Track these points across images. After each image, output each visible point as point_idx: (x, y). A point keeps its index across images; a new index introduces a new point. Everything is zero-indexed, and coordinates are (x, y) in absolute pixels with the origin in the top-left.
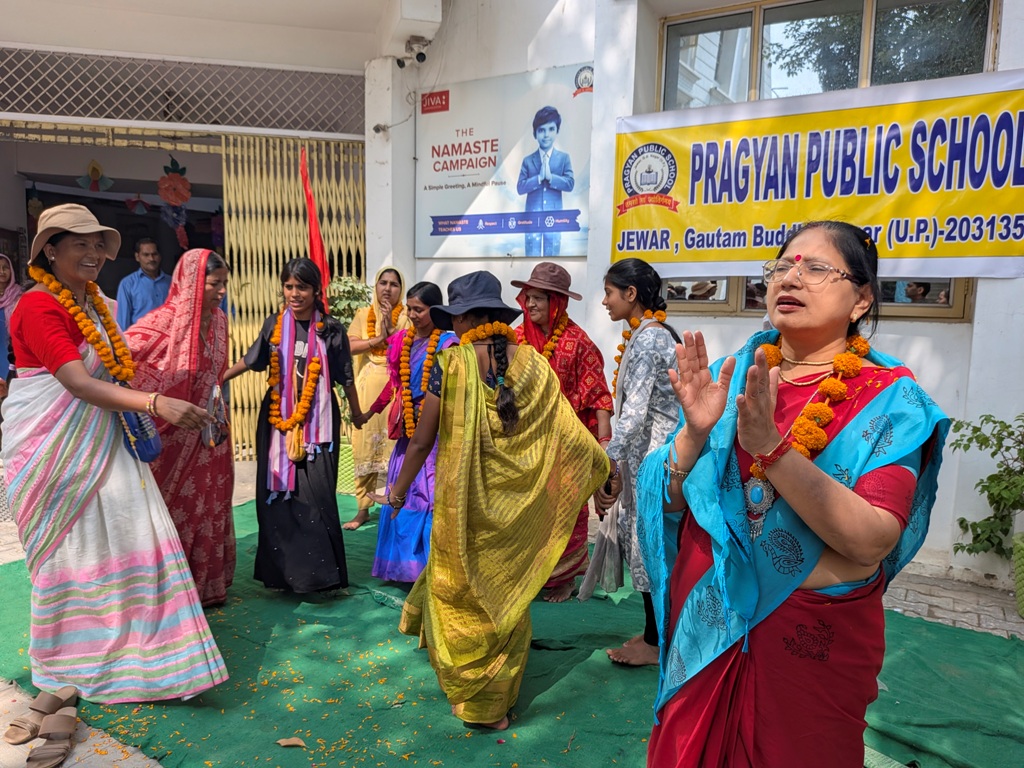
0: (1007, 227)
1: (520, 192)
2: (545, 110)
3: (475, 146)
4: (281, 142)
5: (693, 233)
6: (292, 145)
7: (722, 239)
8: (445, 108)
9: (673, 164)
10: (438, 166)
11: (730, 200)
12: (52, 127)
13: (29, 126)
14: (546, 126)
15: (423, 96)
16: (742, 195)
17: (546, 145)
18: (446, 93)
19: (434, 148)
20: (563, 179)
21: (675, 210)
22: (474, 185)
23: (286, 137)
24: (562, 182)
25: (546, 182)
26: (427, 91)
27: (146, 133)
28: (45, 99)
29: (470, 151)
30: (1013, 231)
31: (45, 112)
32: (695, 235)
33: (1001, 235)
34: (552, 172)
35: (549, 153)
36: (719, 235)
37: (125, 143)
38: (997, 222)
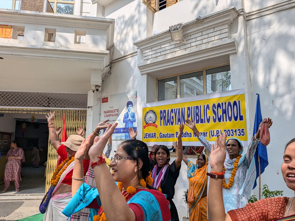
0: (240, 132)
1: (124, 123)
2: (129, 102)
3: (114, 111)
4: (66, 111)
5: (161, 134)
6: (69, 112)
7: (168, 135)
8: (107, 101)
9: (156, 115)
10: (105, 116)
11: (170, 125)
12: (8, 109)
13: (3, 109)
14: (130, 106)
15: (102, 98)
16: (172, 123)
17: (129, 110)
18: (107, 98)
19: (104, 111)
20: (133, 119)
21: (157, 127)
22: (113, 121)
23: (68, 110)
24: (133, 120)
25: (129, 120)
26: (103, 98)
27: (31, 110)
28: (8, 102)
29: (112, 112)
30: (241, 133)
31: (7, 106)
32: (162, 134)
33: (238, 134)
34: (131, 117)
35: (130, 112)
36: (168, 134)
37: (26, 112)
38: (237, 131)
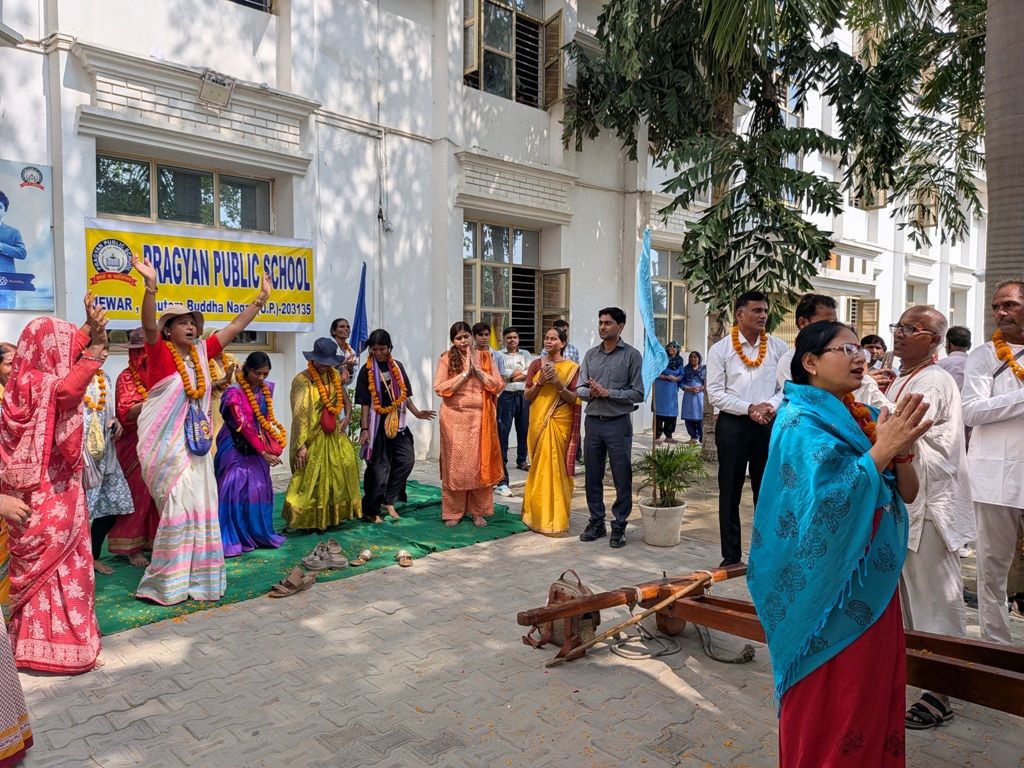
9: (130, 254)
11: (171, 283)
16: (178, 280)
21: (134, 285)
